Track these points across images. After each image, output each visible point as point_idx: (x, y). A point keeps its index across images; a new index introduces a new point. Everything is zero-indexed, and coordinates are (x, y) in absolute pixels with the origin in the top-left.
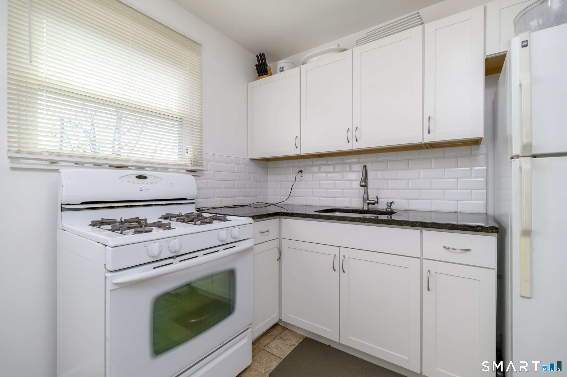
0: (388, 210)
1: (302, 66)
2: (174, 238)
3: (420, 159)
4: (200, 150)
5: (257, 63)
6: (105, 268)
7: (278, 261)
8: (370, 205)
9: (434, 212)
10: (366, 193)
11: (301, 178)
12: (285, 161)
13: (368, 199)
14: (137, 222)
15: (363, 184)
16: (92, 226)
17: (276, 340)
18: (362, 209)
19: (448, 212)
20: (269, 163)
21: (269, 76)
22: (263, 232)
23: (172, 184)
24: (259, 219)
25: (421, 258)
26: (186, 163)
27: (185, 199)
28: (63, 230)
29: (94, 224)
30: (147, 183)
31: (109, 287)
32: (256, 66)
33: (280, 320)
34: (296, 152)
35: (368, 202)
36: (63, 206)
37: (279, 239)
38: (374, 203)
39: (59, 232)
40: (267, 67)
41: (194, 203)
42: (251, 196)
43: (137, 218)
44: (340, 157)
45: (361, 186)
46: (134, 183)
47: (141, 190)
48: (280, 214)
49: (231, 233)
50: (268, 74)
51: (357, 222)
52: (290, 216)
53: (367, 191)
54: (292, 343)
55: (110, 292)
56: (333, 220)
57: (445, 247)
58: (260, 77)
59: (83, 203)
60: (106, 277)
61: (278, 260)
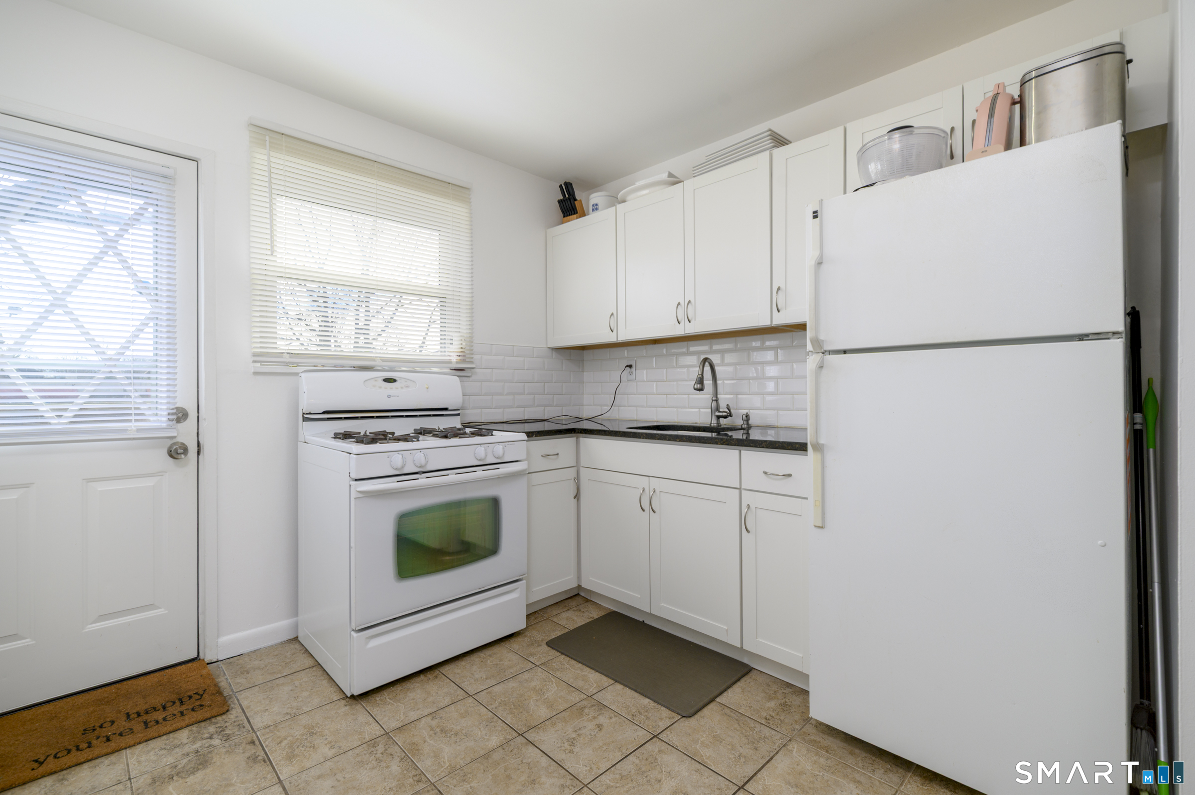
0: (743, 426)
1: (619, 206)
2: (420, 450)
3: (793, 346)
4: (470, 340)
5: (561, 197)
6: (349, 476)
7: (576, 500)
8: (721, 420)
10: (714, 400)
11: (630, 377)
12: (608, 349)
13: (718, 409)
14: (383, 435)
15: (699, 386)
16: (335, 438)
17: (569, 612)
18: (709, 425)
20: (585, 352)
21: (580, 217)
22: (548, 455)
23: (428, 388)
24: (540, 436)
25: (740, 489)
26: (450, 360)
27: (446, 409)
28: (305, 442)
29: (337, 436)
30: (397, 388)
31: (353, 495)
32: (559, 201)
33: (579, 586)
34: (611, 338)
35: (717, 414)
36: (304, 415)
37: (577, 466)
38: (725, 416)
39: (301, 445)
40: (576, 202)
41: (458, 415)
42: (553, 406)
43: (383, 431)
44: (685, 343)
45: (695, 389)
46: (380, 387)
47: (389, 396)
48: (577, 431)
49: (493, 451)
50: (577, 213)
52: (589, 434)
53: (717, 397)
54: (592, 616)
55: (354, 499)
56: (640, 438)
57: (765, 473)
58: (566, 218)
59: (325, 412)
60: (350, 485)
61: (575, 498)
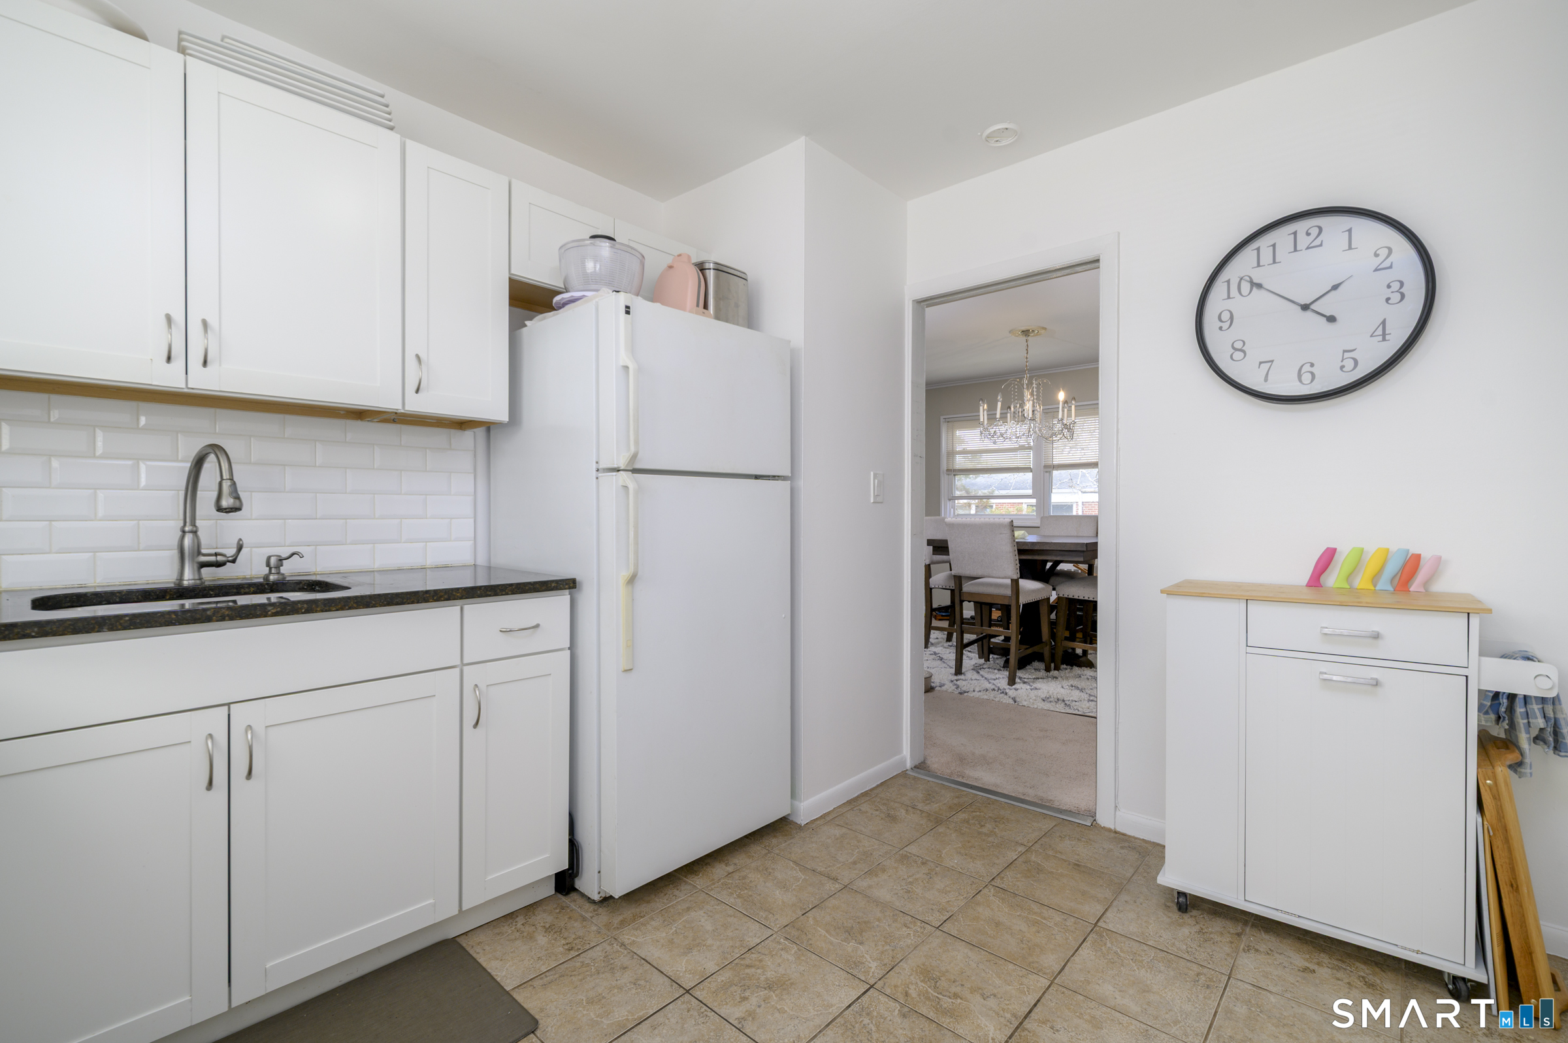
0: (273, 578)
9: (380, 571)
10: (189, 532)
13: (199, 553)
15: (232, 502)
18: (173, 585)
19: (409, 569)
25: (461, 665)
35: (198, 559)
38: (223, 561)
45: (220, 509)
51: (303, 613)
53: (195, 525)
57: (503, 631)
